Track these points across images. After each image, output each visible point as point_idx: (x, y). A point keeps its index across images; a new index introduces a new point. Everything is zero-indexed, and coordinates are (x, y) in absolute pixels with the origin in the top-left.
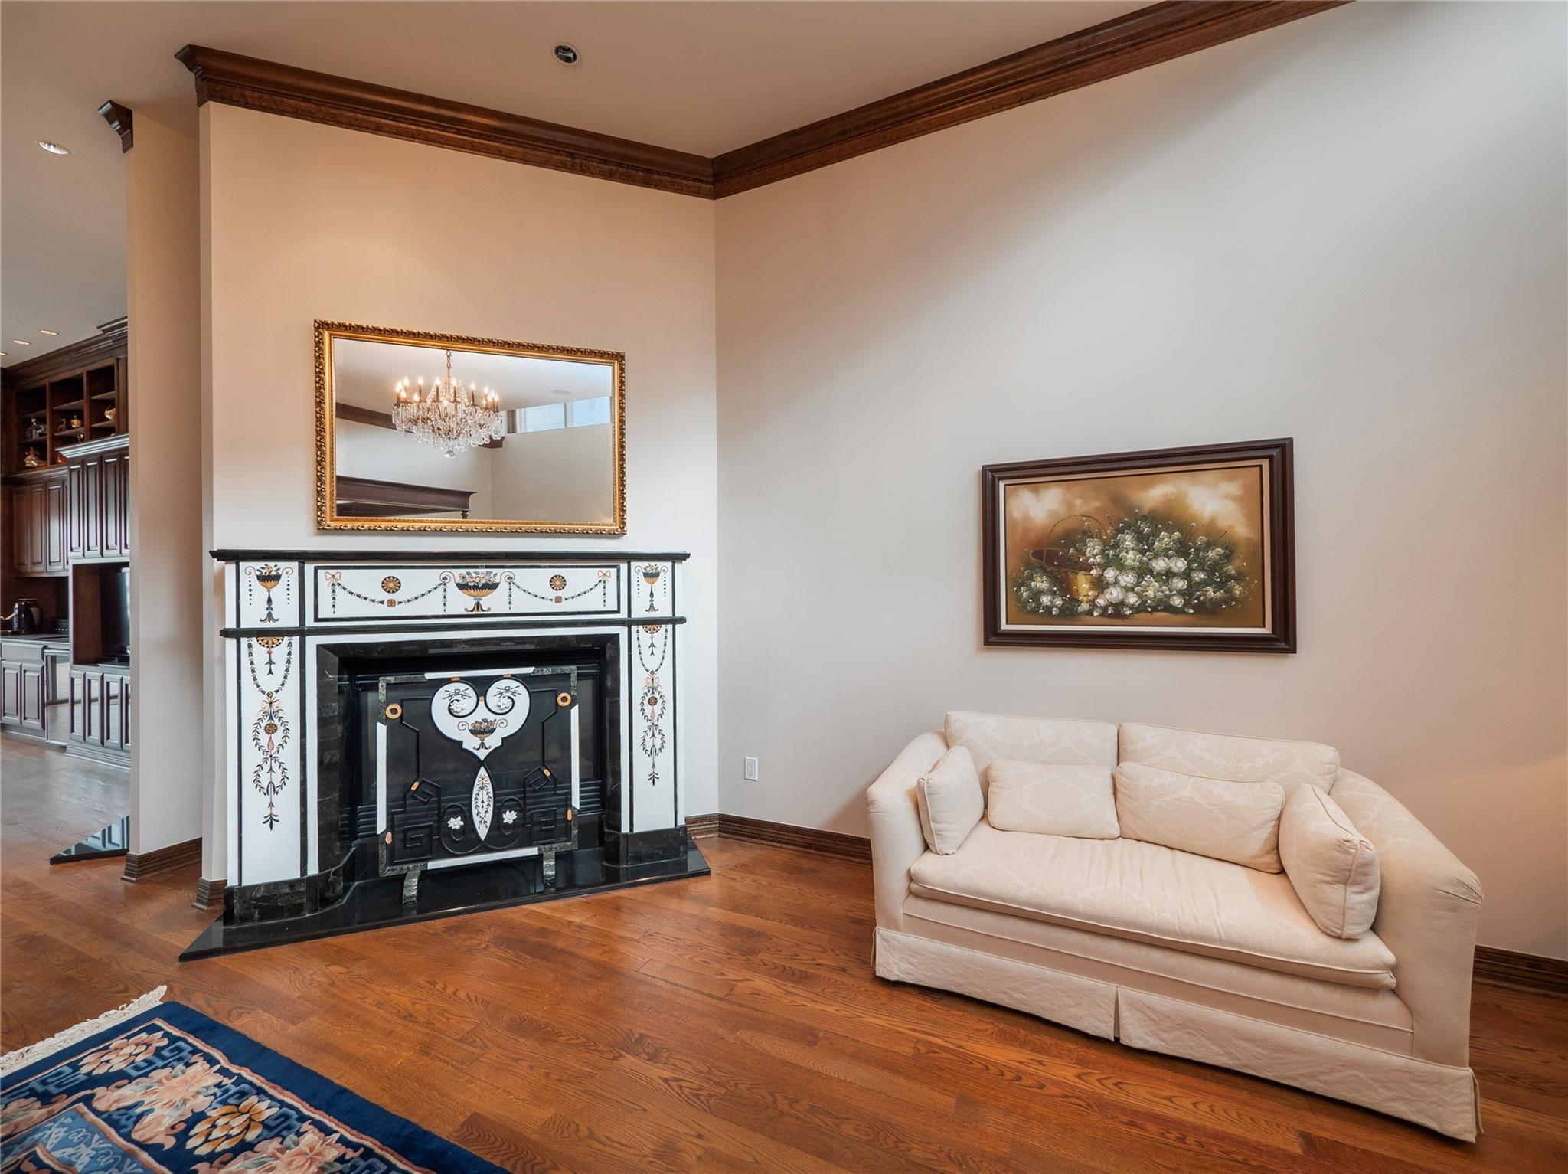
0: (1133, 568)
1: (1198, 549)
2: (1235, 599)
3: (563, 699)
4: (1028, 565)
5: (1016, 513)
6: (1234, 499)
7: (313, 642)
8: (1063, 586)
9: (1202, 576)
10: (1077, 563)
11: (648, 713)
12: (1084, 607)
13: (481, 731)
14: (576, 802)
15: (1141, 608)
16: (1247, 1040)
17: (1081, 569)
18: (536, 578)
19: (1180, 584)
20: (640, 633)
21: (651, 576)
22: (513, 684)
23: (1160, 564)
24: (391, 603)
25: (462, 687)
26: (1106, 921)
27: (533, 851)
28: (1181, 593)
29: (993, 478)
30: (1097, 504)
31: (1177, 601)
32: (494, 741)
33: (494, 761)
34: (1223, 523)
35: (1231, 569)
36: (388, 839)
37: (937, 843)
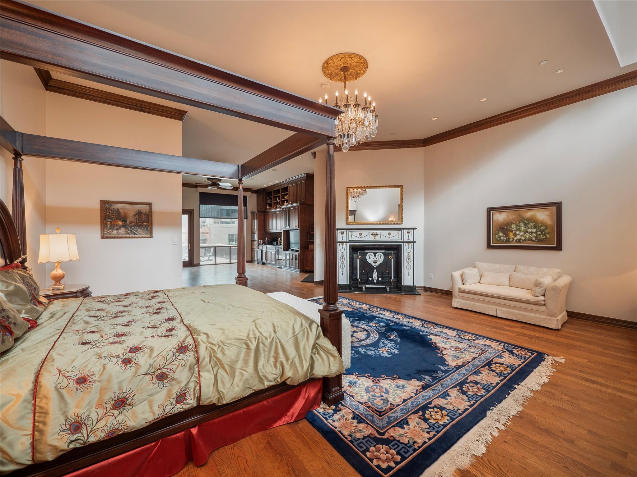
0: (523, 231)
1: (539, 227)
2: (547, 238)
3: (390, 257)
4: (498, 230)
5: (495, 218)
6: (548, 215)
7: (349, 244)
8: (507, 235)
9: (540, 233)
10: (510, 230)
11: (408, 261)
12: (511, 240)
13: (375, 262)
14: (393, 278)
15: (525, 240)
16: (519, 315)
17: (511, 231)
18: (385, 233)
19: (534, 235)
20: (406, 244)
21: (409, 233)
22: (381, 253)
23: (530, 230)
24: (360, 237)
25: (372, 253)
26: (494, 294)
27: (385, 286)
28: (535, 237)
29: (489, 210)
30: (515, 216)
31: (534, 239)
32: (377, 264)
33: (377, 268)
34: (545, 221)
35: (547, 231)
36: (359, 280)
37: (465, 283)
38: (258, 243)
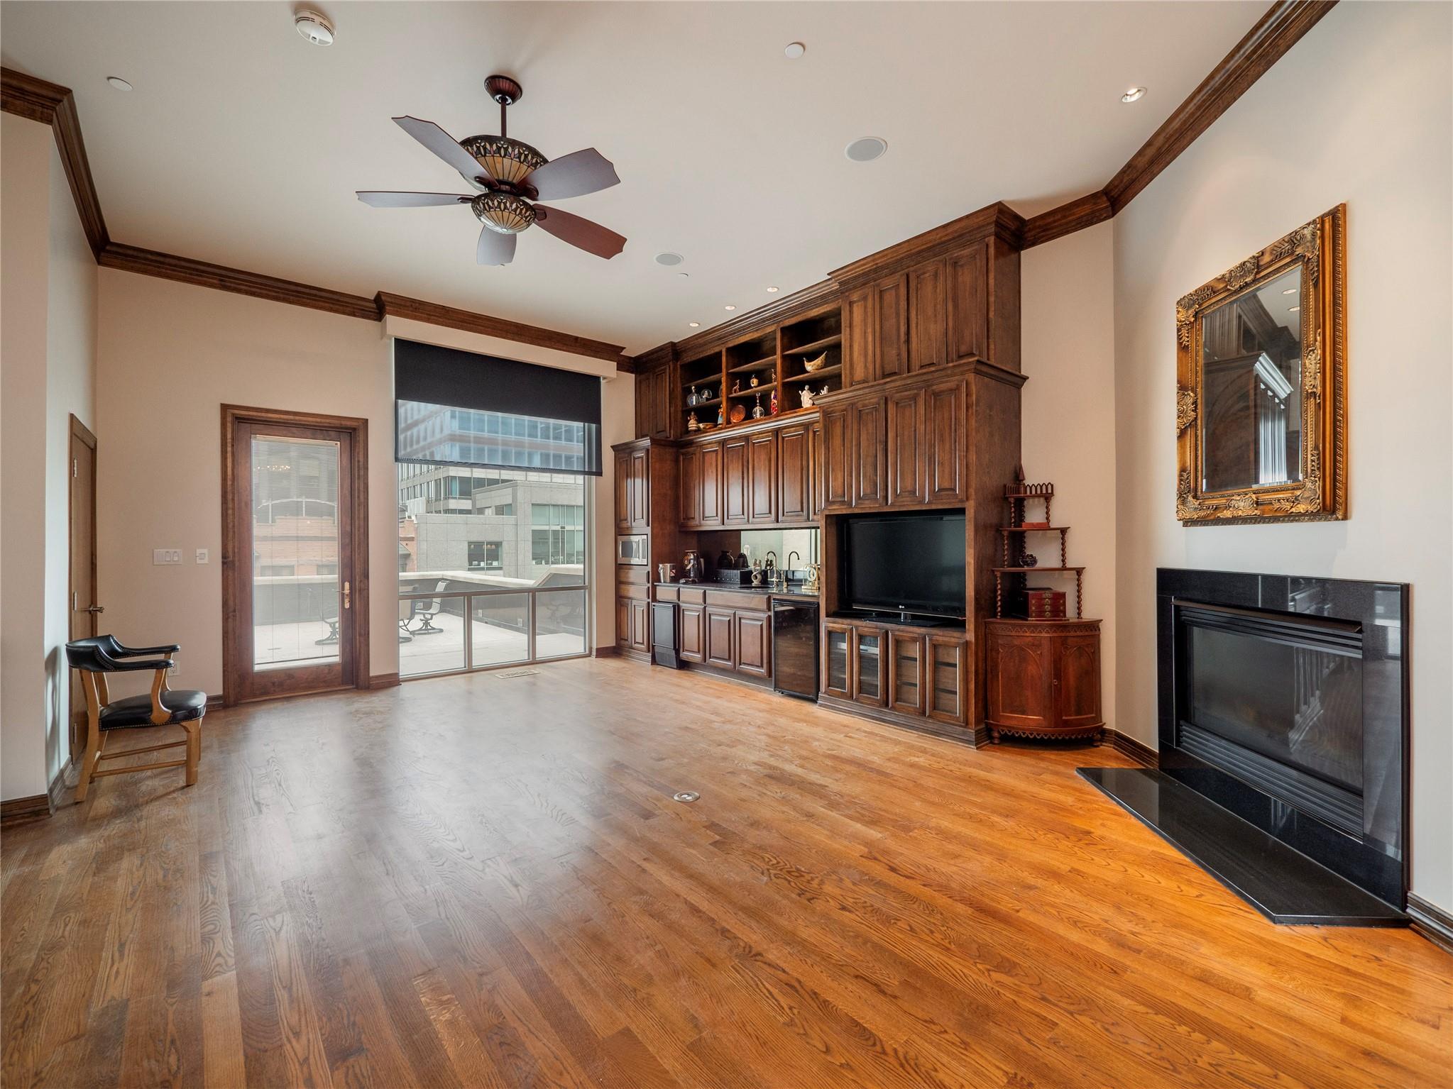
38: (655, 578)
